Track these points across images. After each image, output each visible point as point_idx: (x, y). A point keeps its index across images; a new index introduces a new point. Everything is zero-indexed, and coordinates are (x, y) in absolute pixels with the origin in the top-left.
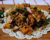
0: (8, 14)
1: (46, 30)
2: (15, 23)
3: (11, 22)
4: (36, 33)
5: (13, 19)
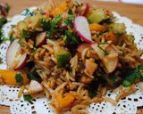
1: (136, 100)
2: (33, 70)
3: (20, 64)
4: (100, 109)
5: (28, 56)
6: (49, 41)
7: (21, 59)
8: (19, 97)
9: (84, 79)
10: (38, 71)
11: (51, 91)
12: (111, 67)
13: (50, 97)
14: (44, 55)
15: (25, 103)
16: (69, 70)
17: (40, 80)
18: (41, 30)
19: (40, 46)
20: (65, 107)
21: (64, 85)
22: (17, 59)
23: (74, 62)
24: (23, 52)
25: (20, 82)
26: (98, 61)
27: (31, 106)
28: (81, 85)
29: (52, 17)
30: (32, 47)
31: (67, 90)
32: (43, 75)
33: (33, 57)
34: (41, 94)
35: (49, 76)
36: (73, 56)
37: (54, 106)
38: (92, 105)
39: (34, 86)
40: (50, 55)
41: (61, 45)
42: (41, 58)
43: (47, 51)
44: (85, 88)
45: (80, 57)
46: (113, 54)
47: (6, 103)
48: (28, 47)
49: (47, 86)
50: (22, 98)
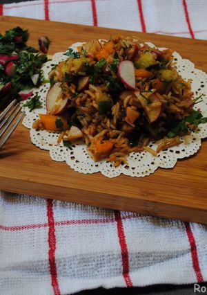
0: (56, 78)
1: (178, 152)
2: (73, 116)
3: (60, 109)
4: (139, 158)
5: (69, 101)
6: (91, 86)
7: (62, 104)
8: (59, 142)
9: (125, 128)
10: (79, 117)
11: (91, 137)
12: (153, 117)
13: (90, 144)
14: (85, 100)
15: (65, 148)
16: (111, 117)
17: (80, 126)
18: (84, 74)
19: (82, 91)
20: (103, 153)
21: (104, 132)
22: (57, 104)
23: (115, 109)
24: (64, 96)
25: (60, 128)
26: (141, 110)
27: (70, 151)
28: (122, 133)
29: (96, 60)
30: (73, 91)
31: (106, 137)
32: (84, 122)
33: (75, 102)
34: (80, 140)
35: (90, 123)
36: (115, 104)
37: (93, 152)
38: (131, 154)
39: (75, 132)
40: (92, 101)
41: (103, 91)
42: (83, 103)
43: (89, 96)
44: (124, 136)
45: (122, 104)
46: (156, 103)
47: (46, 147)
48: (70, 92)
49: (87, 132)
50: (62, 144)
